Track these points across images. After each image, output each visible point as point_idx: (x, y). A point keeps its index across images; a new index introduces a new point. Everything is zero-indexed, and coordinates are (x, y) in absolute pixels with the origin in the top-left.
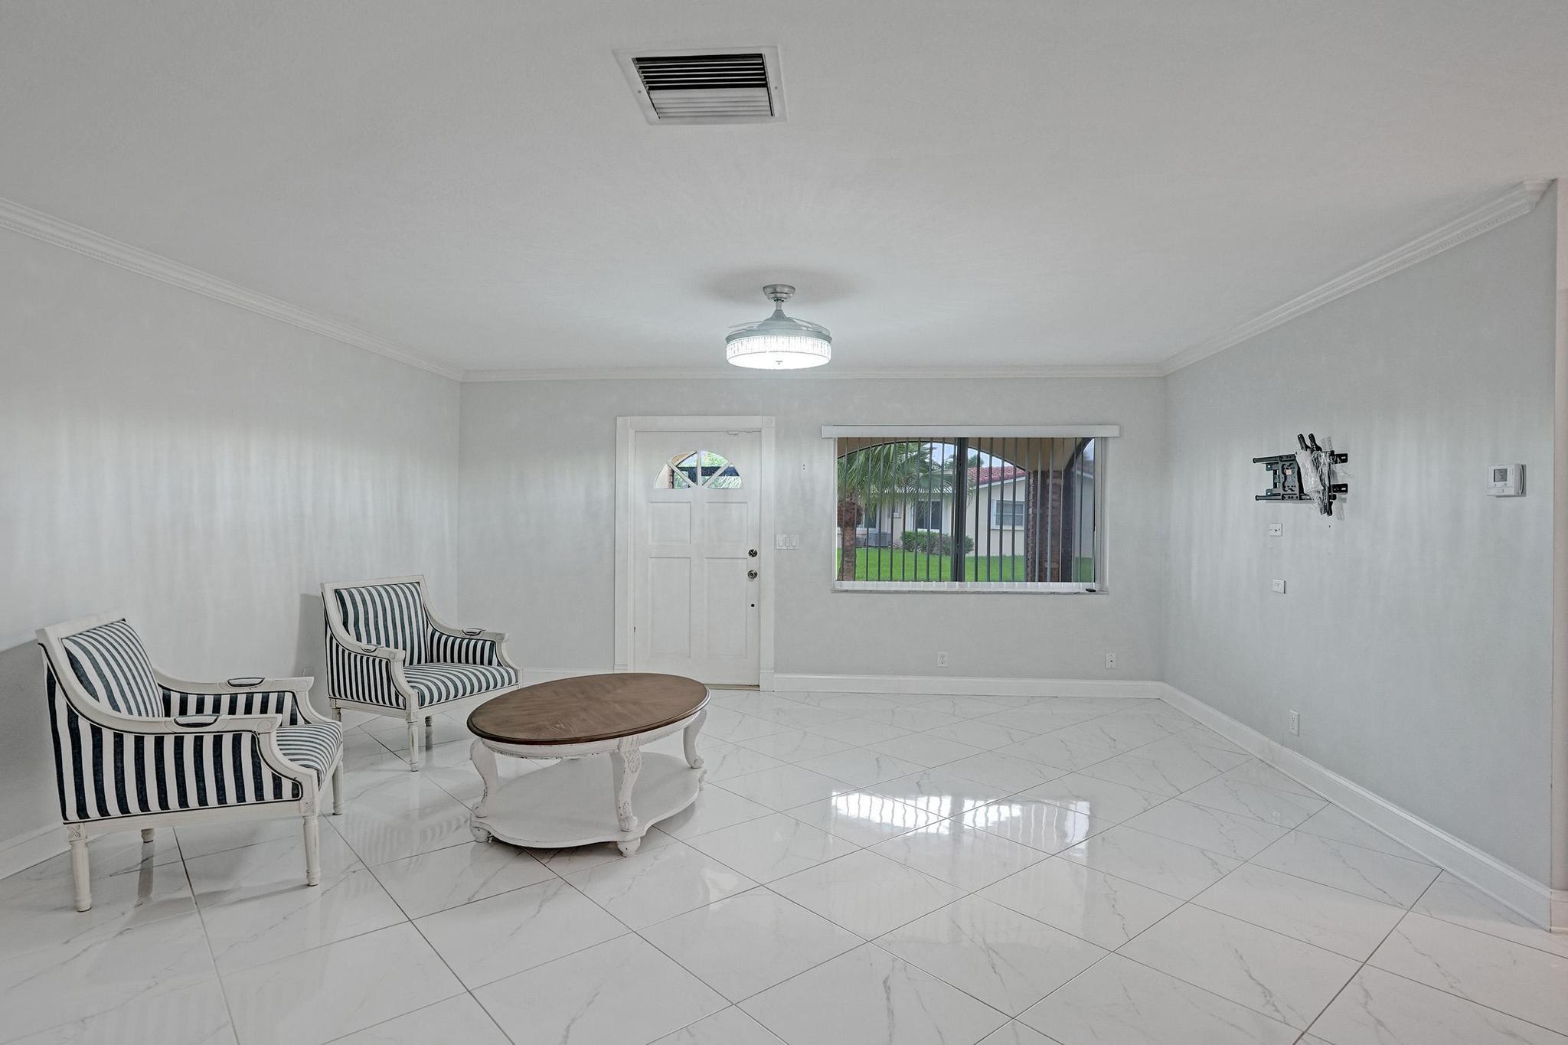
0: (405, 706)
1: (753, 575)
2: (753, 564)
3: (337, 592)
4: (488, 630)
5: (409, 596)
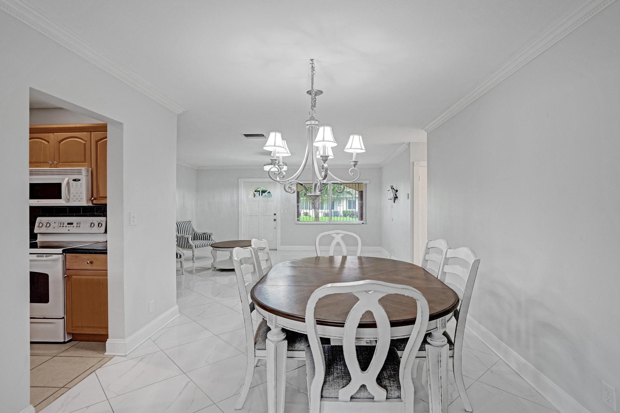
0: (192, 248)
1: (275, 220)
2: (275, 217)
4: (208, 232)
5: (189, 224)
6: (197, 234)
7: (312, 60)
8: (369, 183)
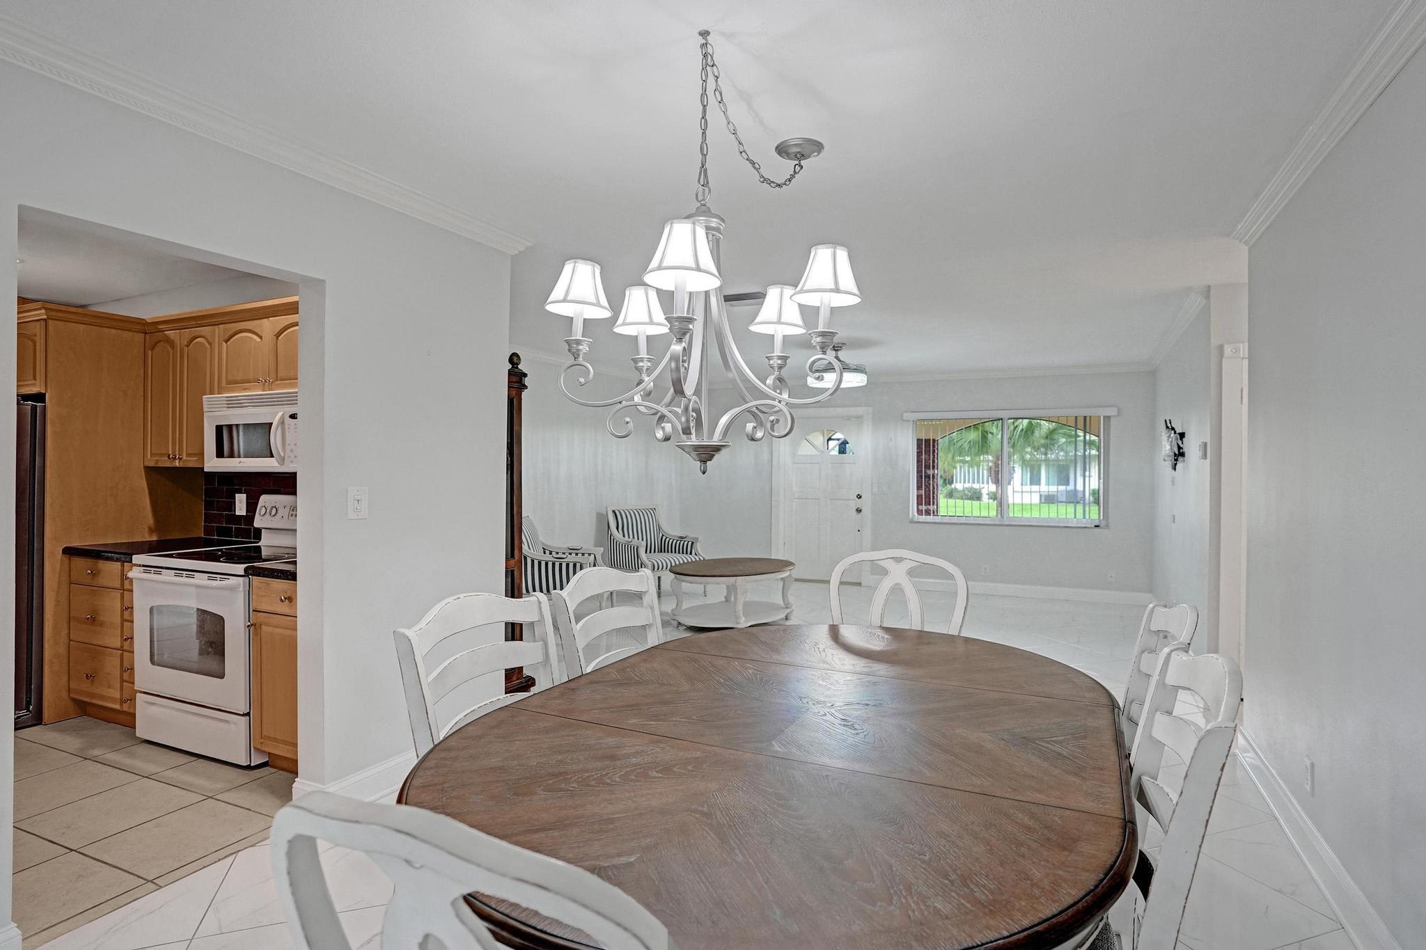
1: (859, 511)
2: (859, 503)
3: (614, 512)
4: (691, 536)
5: (650, 515)
6: (668, 539)
7: (704, 34)
8: (1116, 414)
